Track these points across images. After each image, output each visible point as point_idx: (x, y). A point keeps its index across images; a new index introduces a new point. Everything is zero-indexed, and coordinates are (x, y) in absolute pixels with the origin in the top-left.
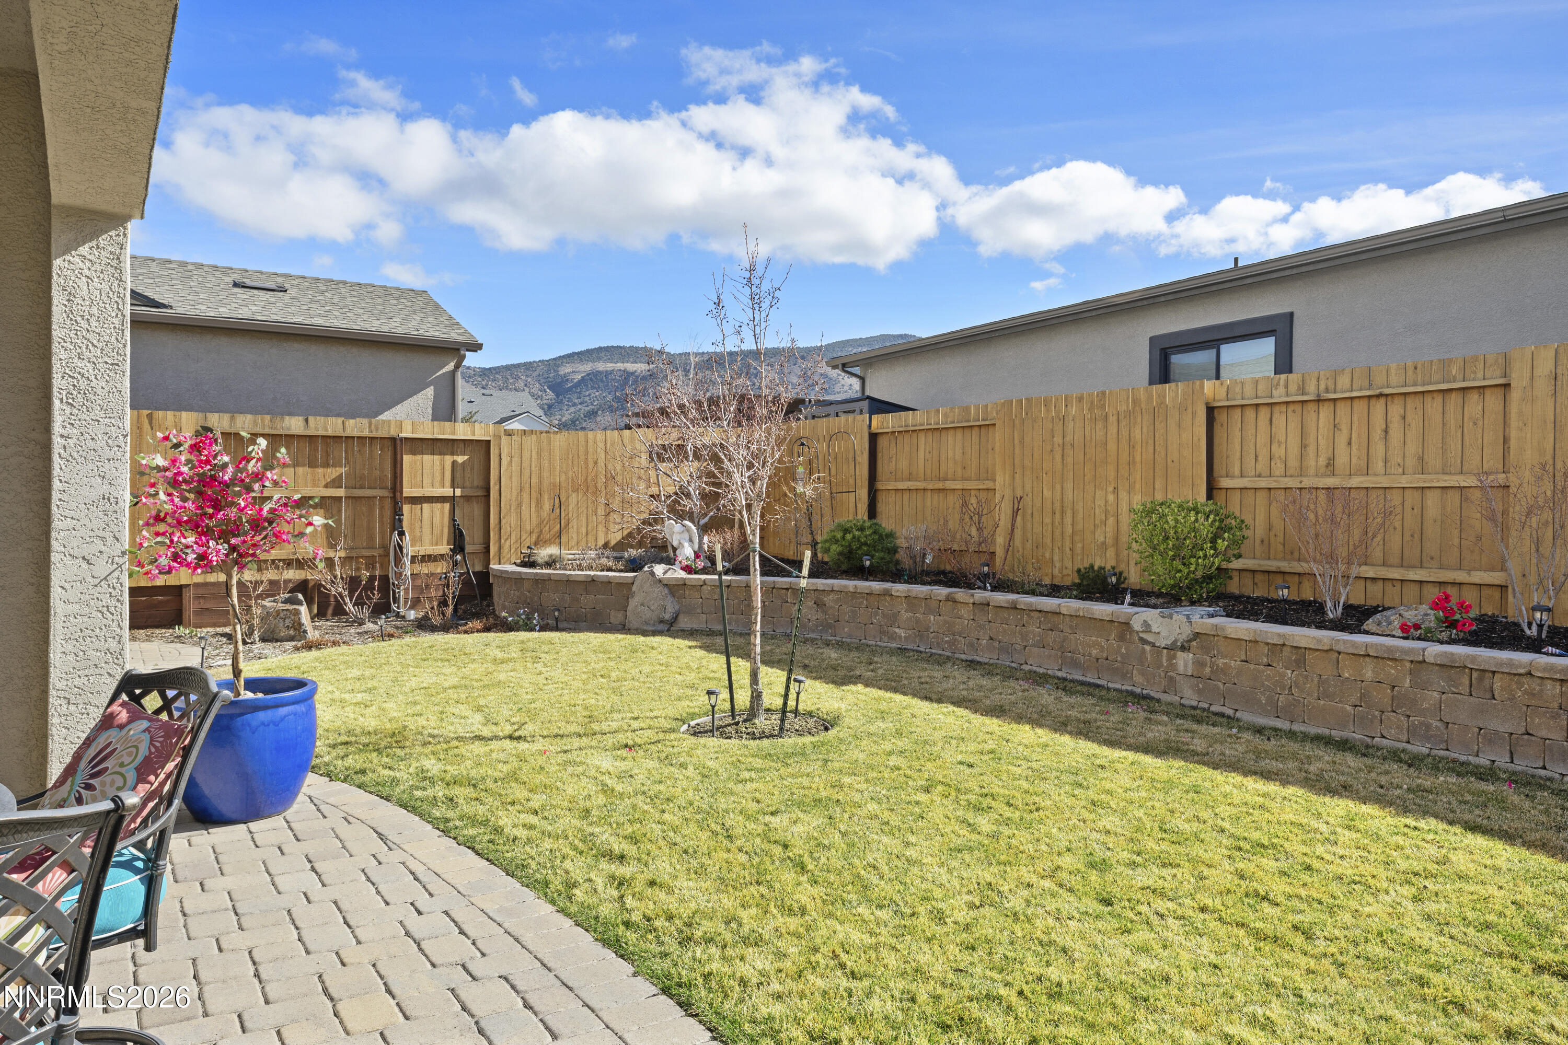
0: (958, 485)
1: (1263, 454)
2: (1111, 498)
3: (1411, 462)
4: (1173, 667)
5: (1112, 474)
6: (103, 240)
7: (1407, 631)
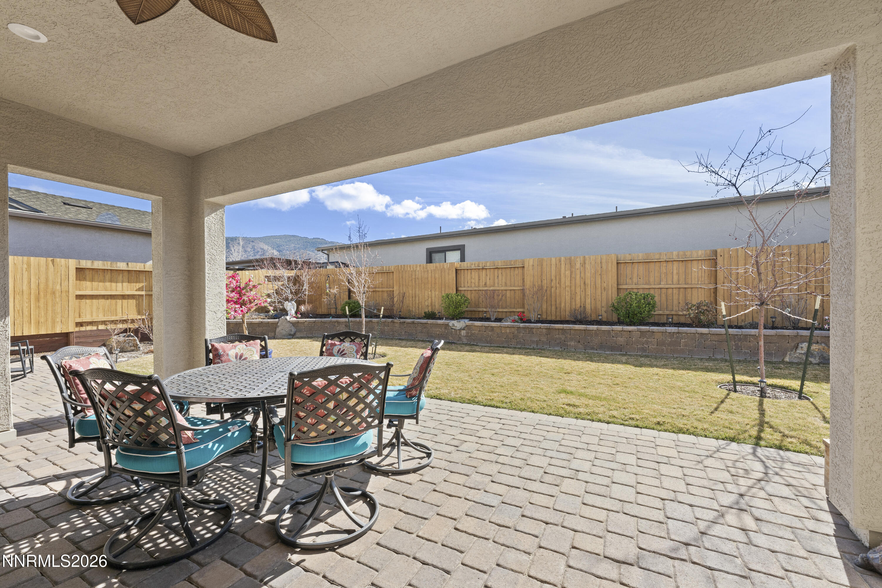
0: (381, 290)
1: (469, 282)
2: (430, 293)
3: (503, 284)
4: (460, 334)
5: (430, 286)
6: (218, 212)
7: (514, 321)
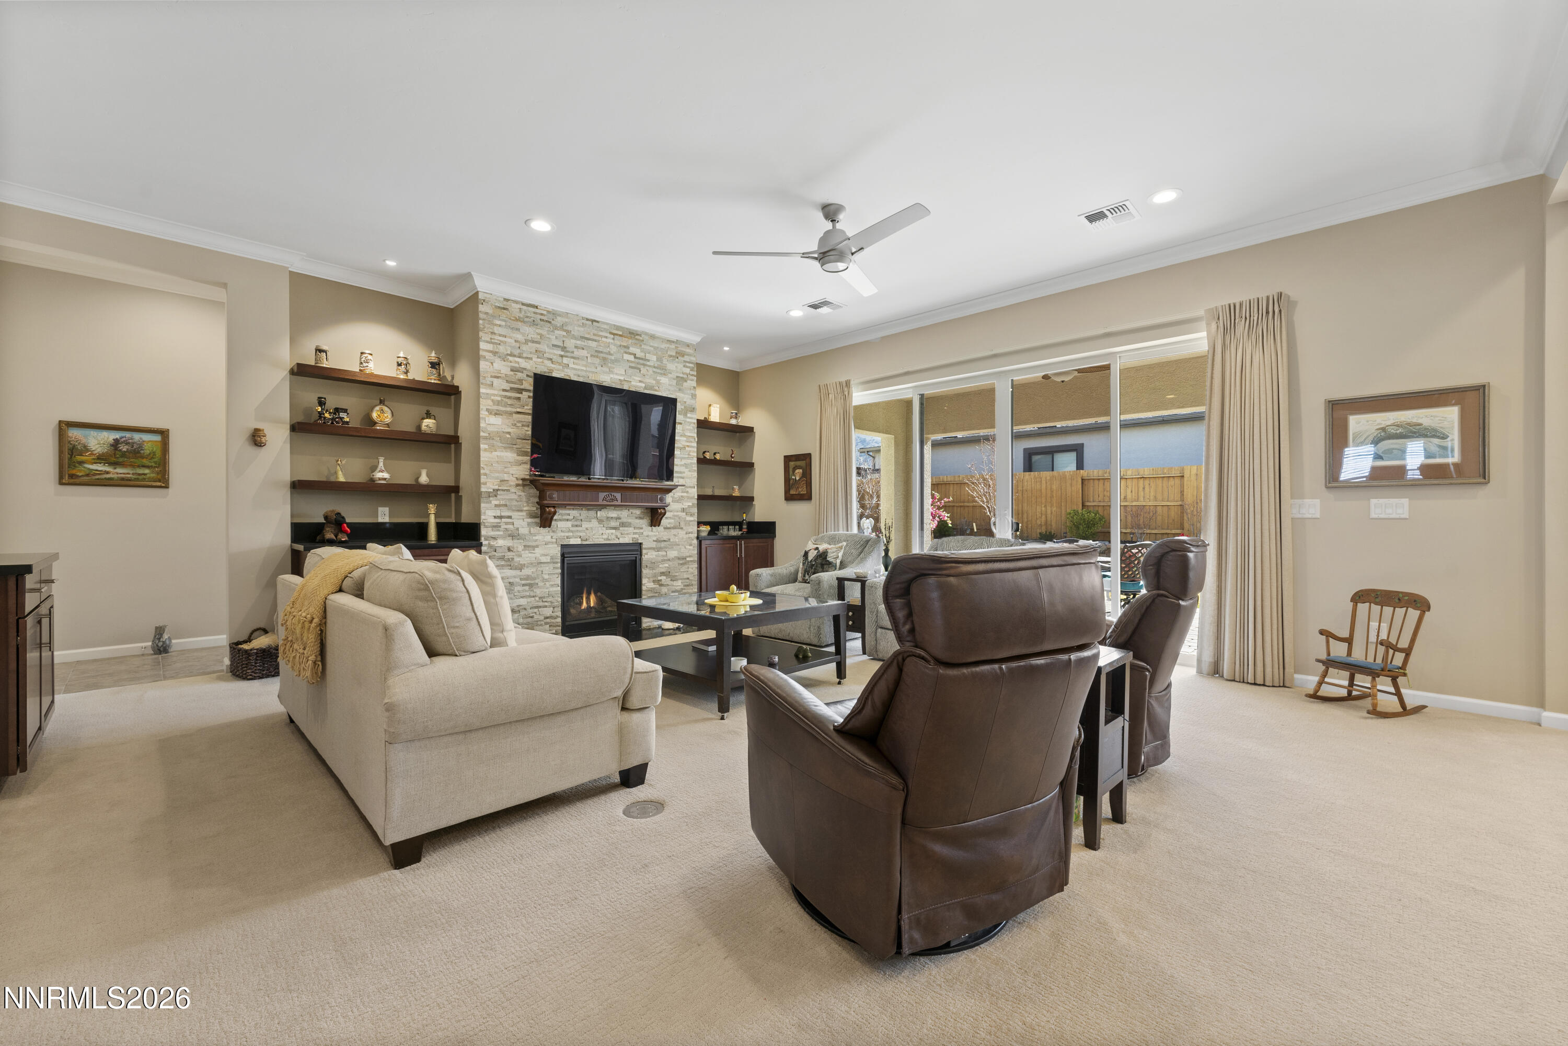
0: (971, 504)
1: (1101, 496)
2: (1043, 509)
3: (1152, 498)
5: (1044, 501)
